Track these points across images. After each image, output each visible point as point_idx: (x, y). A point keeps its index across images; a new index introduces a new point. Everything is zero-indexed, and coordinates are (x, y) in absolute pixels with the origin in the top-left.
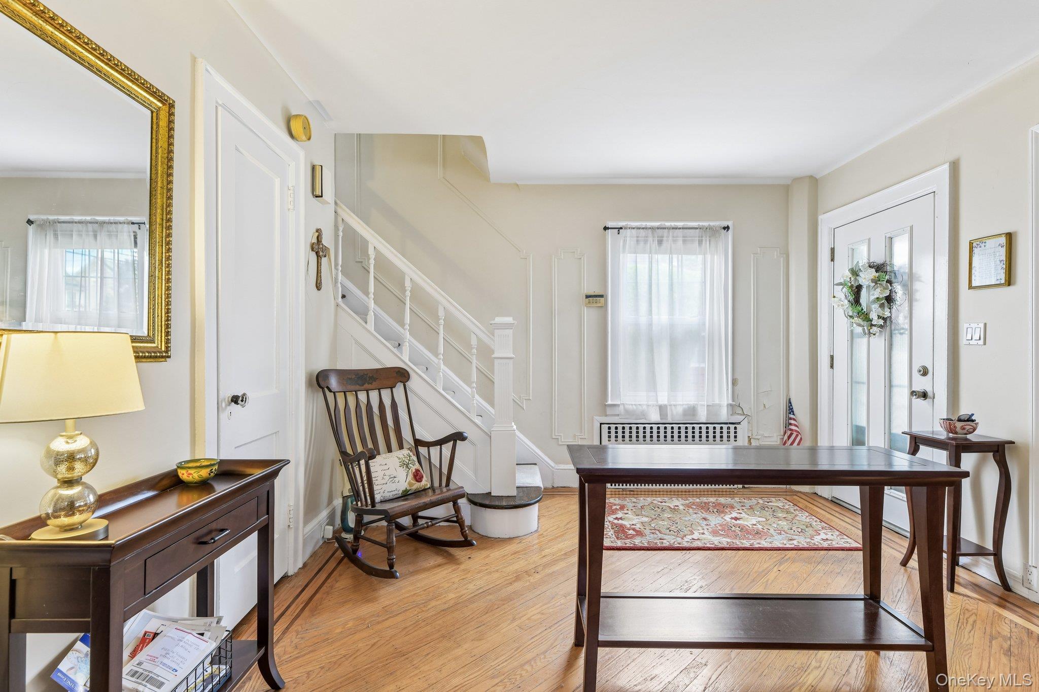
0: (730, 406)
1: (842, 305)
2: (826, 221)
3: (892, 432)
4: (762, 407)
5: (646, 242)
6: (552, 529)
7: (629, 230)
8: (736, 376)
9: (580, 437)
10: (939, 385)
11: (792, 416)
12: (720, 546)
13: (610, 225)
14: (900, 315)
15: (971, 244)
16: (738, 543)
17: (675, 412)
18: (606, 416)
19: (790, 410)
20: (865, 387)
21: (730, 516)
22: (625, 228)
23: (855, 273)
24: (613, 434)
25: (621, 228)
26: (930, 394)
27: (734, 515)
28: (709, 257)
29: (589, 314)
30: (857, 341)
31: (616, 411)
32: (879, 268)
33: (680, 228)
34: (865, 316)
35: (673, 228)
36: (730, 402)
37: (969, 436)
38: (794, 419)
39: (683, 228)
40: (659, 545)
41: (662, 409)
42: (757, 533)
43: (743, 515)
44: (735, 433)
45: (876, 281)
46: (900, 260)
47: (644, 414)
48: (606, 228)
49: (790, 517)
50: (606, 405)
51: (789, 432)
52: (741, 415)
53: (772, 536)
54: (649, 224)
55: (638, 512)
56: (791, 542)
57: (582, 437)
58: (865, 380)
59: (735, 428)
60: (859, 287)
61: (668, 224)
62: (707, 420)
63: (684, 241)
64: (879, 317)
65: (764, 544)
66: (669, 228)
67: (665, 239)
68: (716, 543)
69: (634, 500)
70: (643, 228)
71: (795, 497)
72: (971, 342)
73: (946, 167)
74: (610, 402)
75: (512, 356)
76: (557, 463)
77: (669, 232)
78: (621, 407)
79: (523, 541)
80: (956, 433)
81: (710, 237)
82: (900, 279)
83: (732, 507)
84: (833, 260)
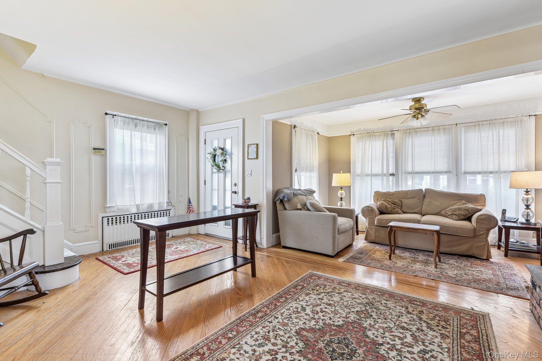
0: (167, 202)
1: (210, 161)
2: (203, 129)
3: (226, 206)
4: (179, 202)
5: (129, 124)
6: (88, 275)
7: (119, 117)
8: (169, 190)
9: (90, 226)
10: (239, 189)
11: (190, 204)
12: (176, 258)
13: (108, 112)
14: (228, 165)
15: (248, 145)
16: (182, 256)
17: (144, 208)
18: (106, 213)
19: (190, 202)
20: (217, 191)
21: (174, 248)
22: (118, 116)
23: (215, 150)
24: (110, 222)
25: (115, 115)
26: (237, 192)
27: (175, 247)
28: (158, 136)
29: (96, 159)
30: (214, 174)
31: (112, 209)
32: (222, 149)
33: (145, 121)
34: (218, 166)
35: (142, 120)
36: (167, 201)
37: (249, 204)
38: (191, 206)
39: (147, 121)
40: (152, 265)
41: (138, 206)
42: (187, 251)
43: (178, 246)
44: (169, 214)
45: (222, 154)
46: (228, 147)
47: (128, 210)
48: (106, 114)
49: (195, 243)
50: (106, 207)
51: (189, 211)
52: (171, 206)
53: (192, 250)
54: (130, 116)
55: (133, 256)
56: (199, 250)
57: (91, 226)
58: (217, 189)
59: (169, 212)
60: (215, 155)
61: (140, 118)
62: (158, 209)
63: (147, 127)
64: (223, 167)
65: (191, 254)
66: (140, 120)
67: (138, 124)
68: (174, 258)
69: (127, 252)
70: (127, 118)
71: (193, 236)
72: (248, 175)
73: (242, 120)
74: (108, 205)
75: (60, 181)
76: (73, 243)
77: (140, 121)
78: (116, 208)
79: (75, 285)
80: (246, 203)
81: (159, 127)
82: (228, 154)
83: (173, 245)
84: (205, 144)
